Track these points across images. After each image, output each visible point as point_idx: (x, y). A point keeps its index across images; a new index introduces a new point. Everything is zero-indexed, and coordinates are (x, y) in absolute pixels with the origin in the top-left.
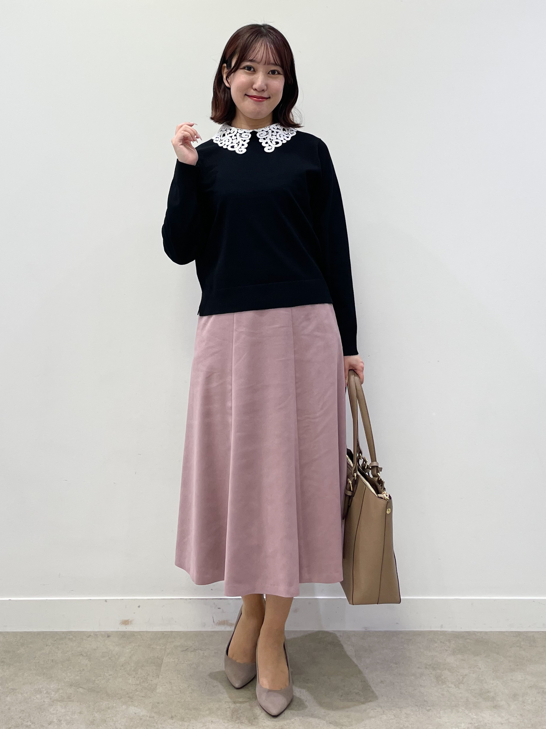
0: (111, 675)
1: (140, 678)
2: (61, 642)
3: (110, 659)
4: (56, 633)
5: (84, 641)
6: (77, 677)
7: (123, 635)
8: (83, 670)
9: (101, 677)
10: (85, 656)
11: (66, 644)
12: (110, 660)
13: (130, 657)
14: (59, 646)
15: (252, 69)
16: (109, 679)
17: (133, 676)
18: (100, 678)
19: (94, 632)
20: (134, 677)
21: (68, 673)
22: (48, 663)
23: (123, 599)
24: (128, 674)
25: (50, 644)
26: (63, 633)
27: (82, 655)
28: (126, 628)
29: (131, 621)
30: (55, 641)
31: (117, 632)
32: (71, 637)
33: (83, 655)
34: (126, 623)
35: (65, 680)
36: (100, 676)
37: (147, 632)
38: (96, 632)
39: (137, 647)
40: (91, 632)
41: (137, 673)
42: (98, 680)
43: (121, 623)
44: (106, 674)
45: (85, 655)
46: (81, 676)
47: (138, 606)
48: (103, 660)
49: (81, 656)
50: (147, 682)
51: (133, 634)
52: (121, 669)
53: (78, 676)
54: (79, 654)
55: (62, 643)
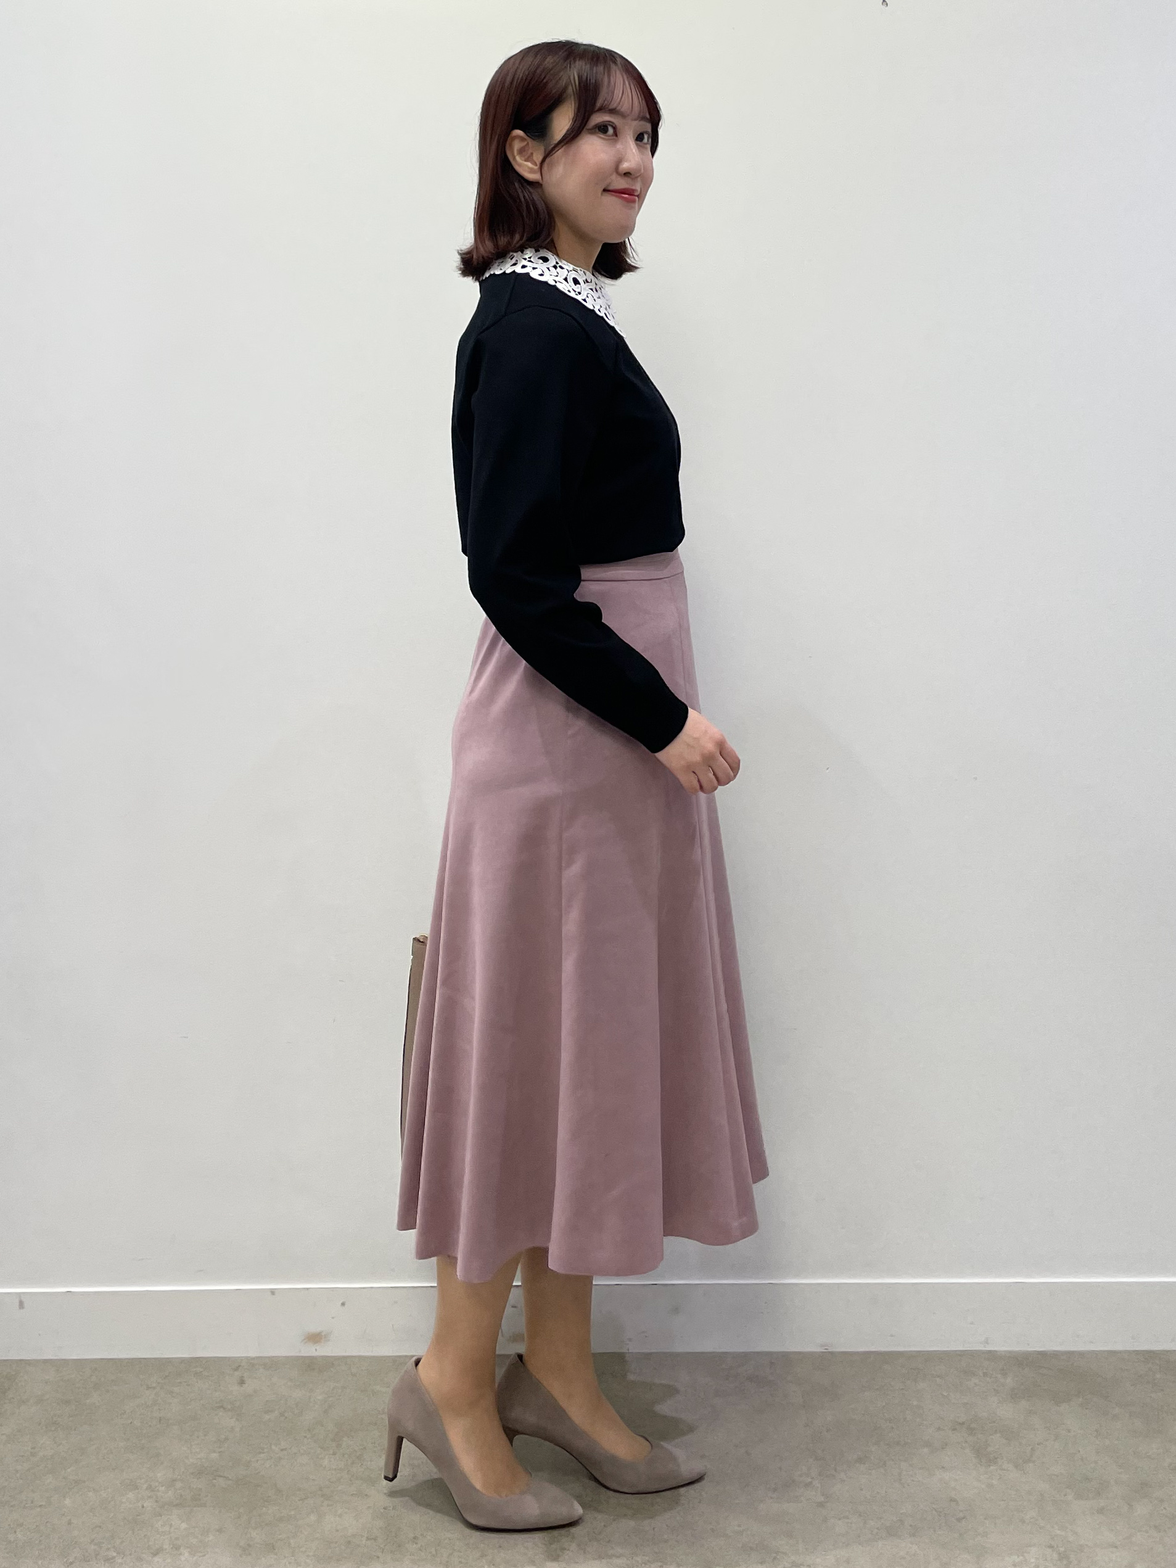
0: (285, 1449)
1: (346, 1456)
2: (179, 1381)
3: (282, 1414)
4: (169, 1361)
5: (227, 1377)
6: (214, 1456)
7: (310, 1365)
8: (226, 1439)
9: (263, 1453)
10: (229, 1410)
11: (188, 1385)
12: (282, 1419)
13: (326, 1412)
14: (176, 1389)
15: (611, 131)
16: (280, 1458)
17: (331, 1452)
18: (262, 1455)
19: (247, 1358)
20: (334, 1454)
21: (194, 1447)
22: (150, 1426)
23: (308, 1289)
24: (322, 1448)
25: (154, 1385)
26: (182, 1361)
27: (222, 1407)
28: (316, 1350)
29: (325, 1336)
30: (164, 1378)
31: (297, 1358)
32: (199, 1369)
33: (224, 1409)
34: (315, 1338)
35: (186, 1461)
36: (260, 1453)
37: (360, 1358)
38: (253, 1359)
39: (340, 1391)
40: (241, 1359)
41: (339, 1446)
42: (258, 1461)
43: (305, 1339)
44: (273, 1447)
45: (229, 1407)
46: (219, 1452)
47: (341, 1302)
48: (267, 1417)
49: (222, 1409)
50: (362, 1464)
51: (330, 1363)
52: (305, 1437)
53: (214, 1452)
54: (217, 1405)
55: (180, 1383)
